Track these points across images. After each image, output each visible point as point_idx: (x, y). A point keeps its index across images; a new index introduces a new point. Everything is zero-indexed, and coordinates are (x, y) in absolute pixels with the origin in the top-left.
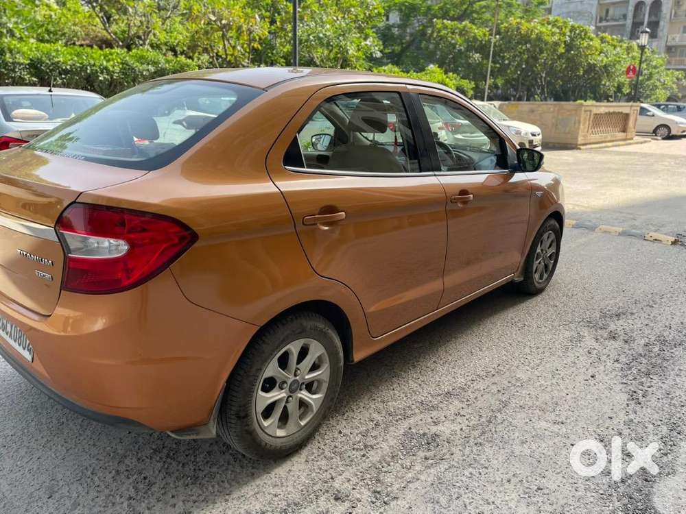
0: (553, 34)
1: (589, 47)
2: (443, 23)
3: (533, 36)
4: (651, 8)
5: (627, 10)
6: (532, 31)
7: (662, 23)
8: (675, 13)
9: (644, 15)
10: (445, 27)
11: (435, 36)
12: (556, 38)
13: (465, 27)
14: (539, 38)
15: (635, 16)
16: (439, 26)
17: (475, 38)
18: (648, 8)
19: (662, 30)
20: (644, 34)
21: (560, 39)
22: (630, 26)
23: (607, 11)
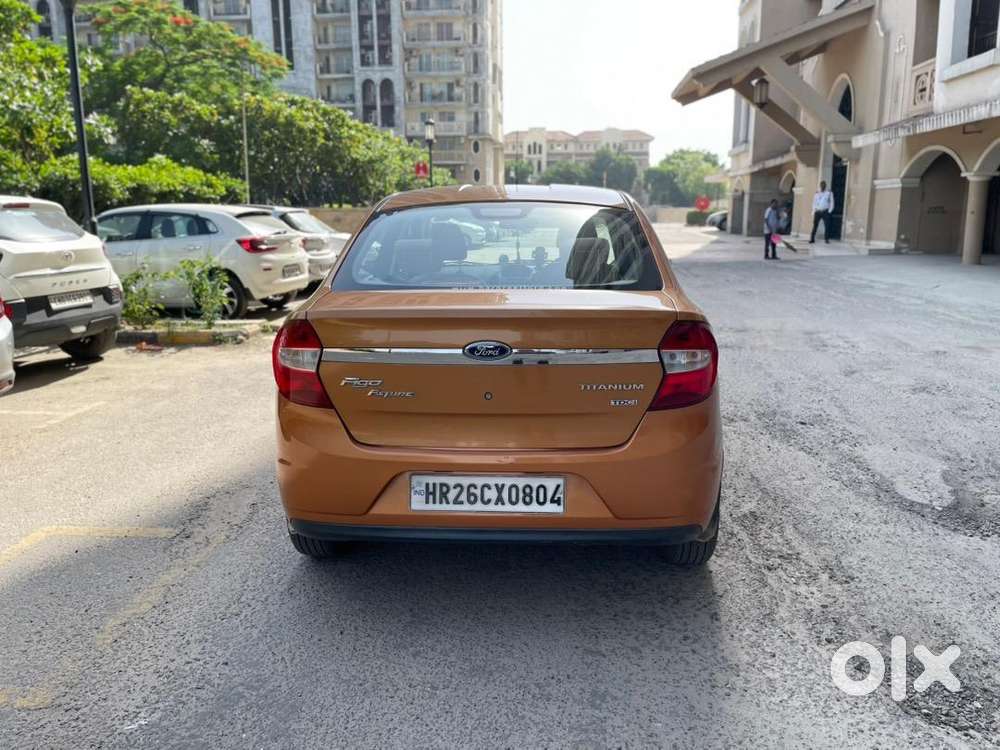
0: (307, 119)
1: (351, 138)
2: (143, 93)
3: (282, 120)
4: (381, 88)
5: (353, 88)
6: (279, 113)
7: (397, 109)
8: (410, 97)
9: (375, 97)
10: (148, 100)
11: (131, 110)
12: (311, 124)
13: (181, 101)
14: (290, 122)
15: (365, 97)
16: (138, 96)
17: (198, 117)
18: (378, 90)
19: (399, 117)
20: (430, 126)
21: (316, 126)
22: (361, 110)
23: (329, 88)
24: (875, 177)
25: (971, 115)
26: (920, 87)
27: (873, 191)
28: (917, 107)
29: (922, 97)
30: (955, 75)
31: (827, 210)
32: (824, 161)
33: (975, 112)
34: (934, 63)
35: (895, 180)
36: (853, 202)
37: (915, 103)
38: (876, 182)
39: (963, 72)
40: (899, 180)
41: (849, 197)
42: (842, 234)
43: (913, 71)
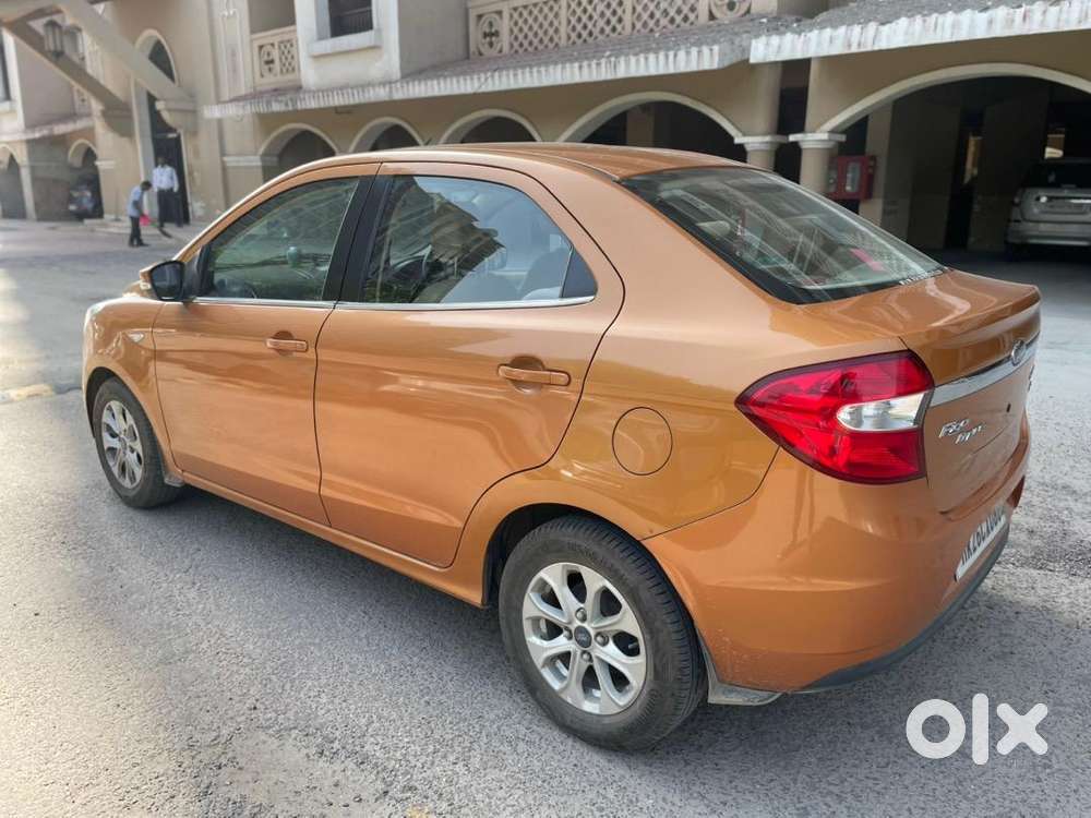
24: (223, 153)
25: (367, 95)
26: (266, 58)
27: (224, 169)
28: (265, 80)
29: (270, 70)
30: (329, 51)
31: (172, 189)
32: (141, 131)
33: (372, 92)
34: (295, 31)
35: (252, 158)
36: (198, 181)
37: (262, 76)
38: (226, 159)
39: (338, 49)
40: (258, 158)
41: (191, 173)
42: (191, 217)
43: (252, 41)
